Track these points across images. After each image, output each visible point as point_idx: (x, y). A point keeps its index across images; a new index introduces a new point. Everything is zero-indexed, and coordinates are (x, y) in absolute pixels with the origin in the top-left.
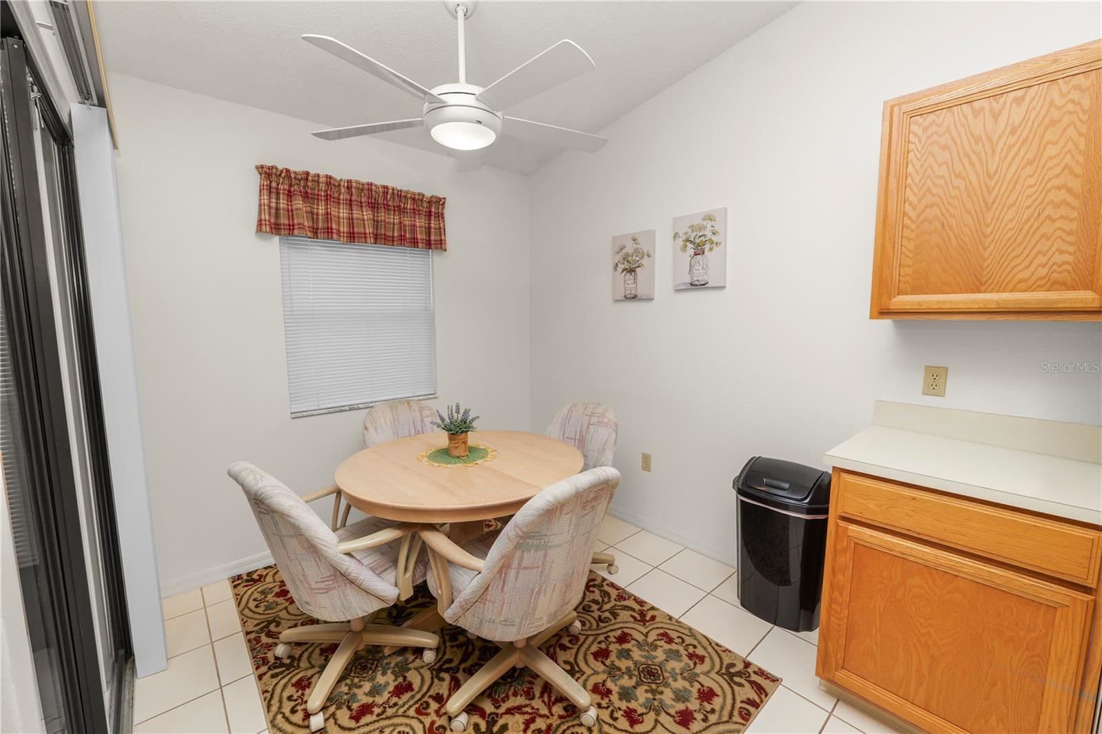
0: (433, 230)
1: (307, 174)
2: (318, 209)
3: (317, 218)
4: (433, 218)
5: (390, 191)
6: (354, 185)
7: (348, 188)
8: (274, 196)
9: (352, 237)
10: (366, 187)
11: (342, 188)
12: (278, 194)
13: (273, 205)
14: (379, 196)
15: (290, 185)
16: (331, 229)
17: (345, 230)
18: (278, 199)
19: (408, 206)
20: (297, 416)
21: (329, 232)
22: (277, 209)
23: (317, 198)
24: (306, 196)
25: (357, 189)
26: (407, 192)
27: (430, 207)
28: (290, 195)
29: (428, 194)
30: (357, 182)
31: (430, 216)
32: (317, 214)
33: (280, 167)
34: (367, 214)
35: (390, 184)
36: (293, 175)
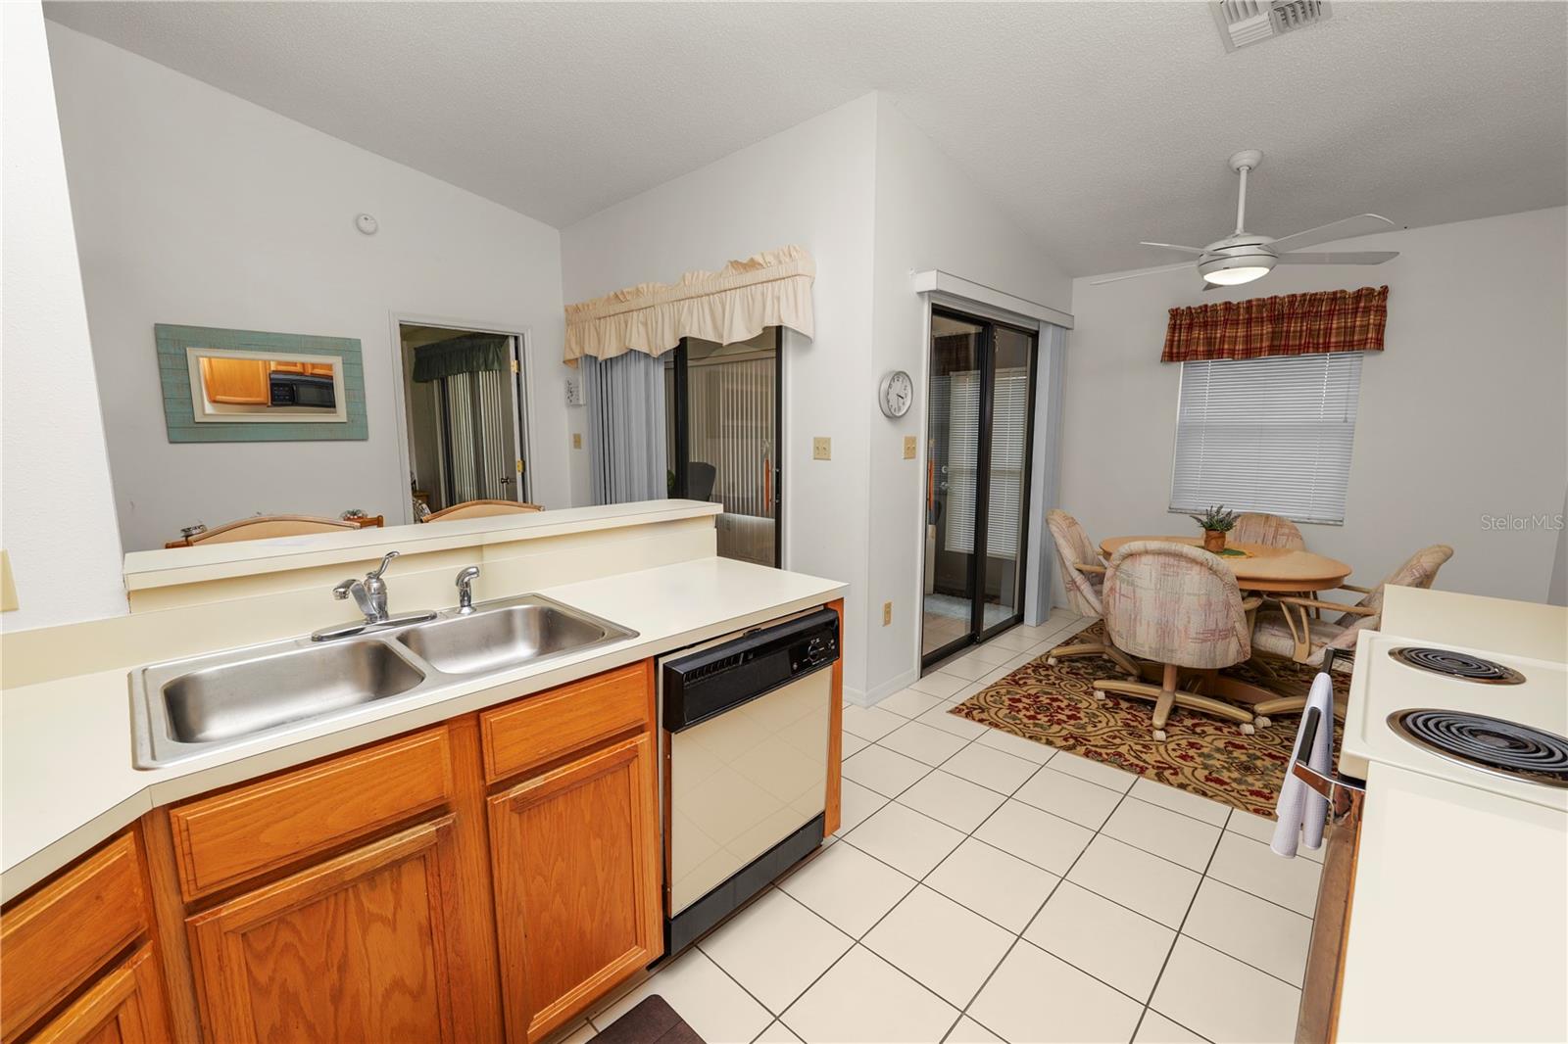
0: (1357, 329)
1: (1206, 306)
2: (1216, 333)
3: (1215, 342)
4: (1359, 314)
5: (1299, 299)
6: (1254, 303)
7: (1248, 308)
8: (1177, 331)
9: (1249, 353)
10: (1270, 301)
11: (1242, 310)
12: (1180, 329)
13: (1176, 338)
14: (1283, 307)
15: (1192, 319)
16: (1223, 349)
17: (1241, 347)
18: (1180, 333)
19: (1323, 309)
20: (1172, 510)
21: (1220, 354)
22: (1179, 341)
23: (1215, 324)
24: (1205, 325)
25: (1258, 305)
26: (1321, 294)
27: (1358, 302)
28: (1190, 327)
29: (1351, 289)
30: (1259, 300)
31: (1357, 312)
32: (1215, 338)
33: (1183, 307)
34: (1267, 328)
35: (1299, 291)
36: (1193, 311)
